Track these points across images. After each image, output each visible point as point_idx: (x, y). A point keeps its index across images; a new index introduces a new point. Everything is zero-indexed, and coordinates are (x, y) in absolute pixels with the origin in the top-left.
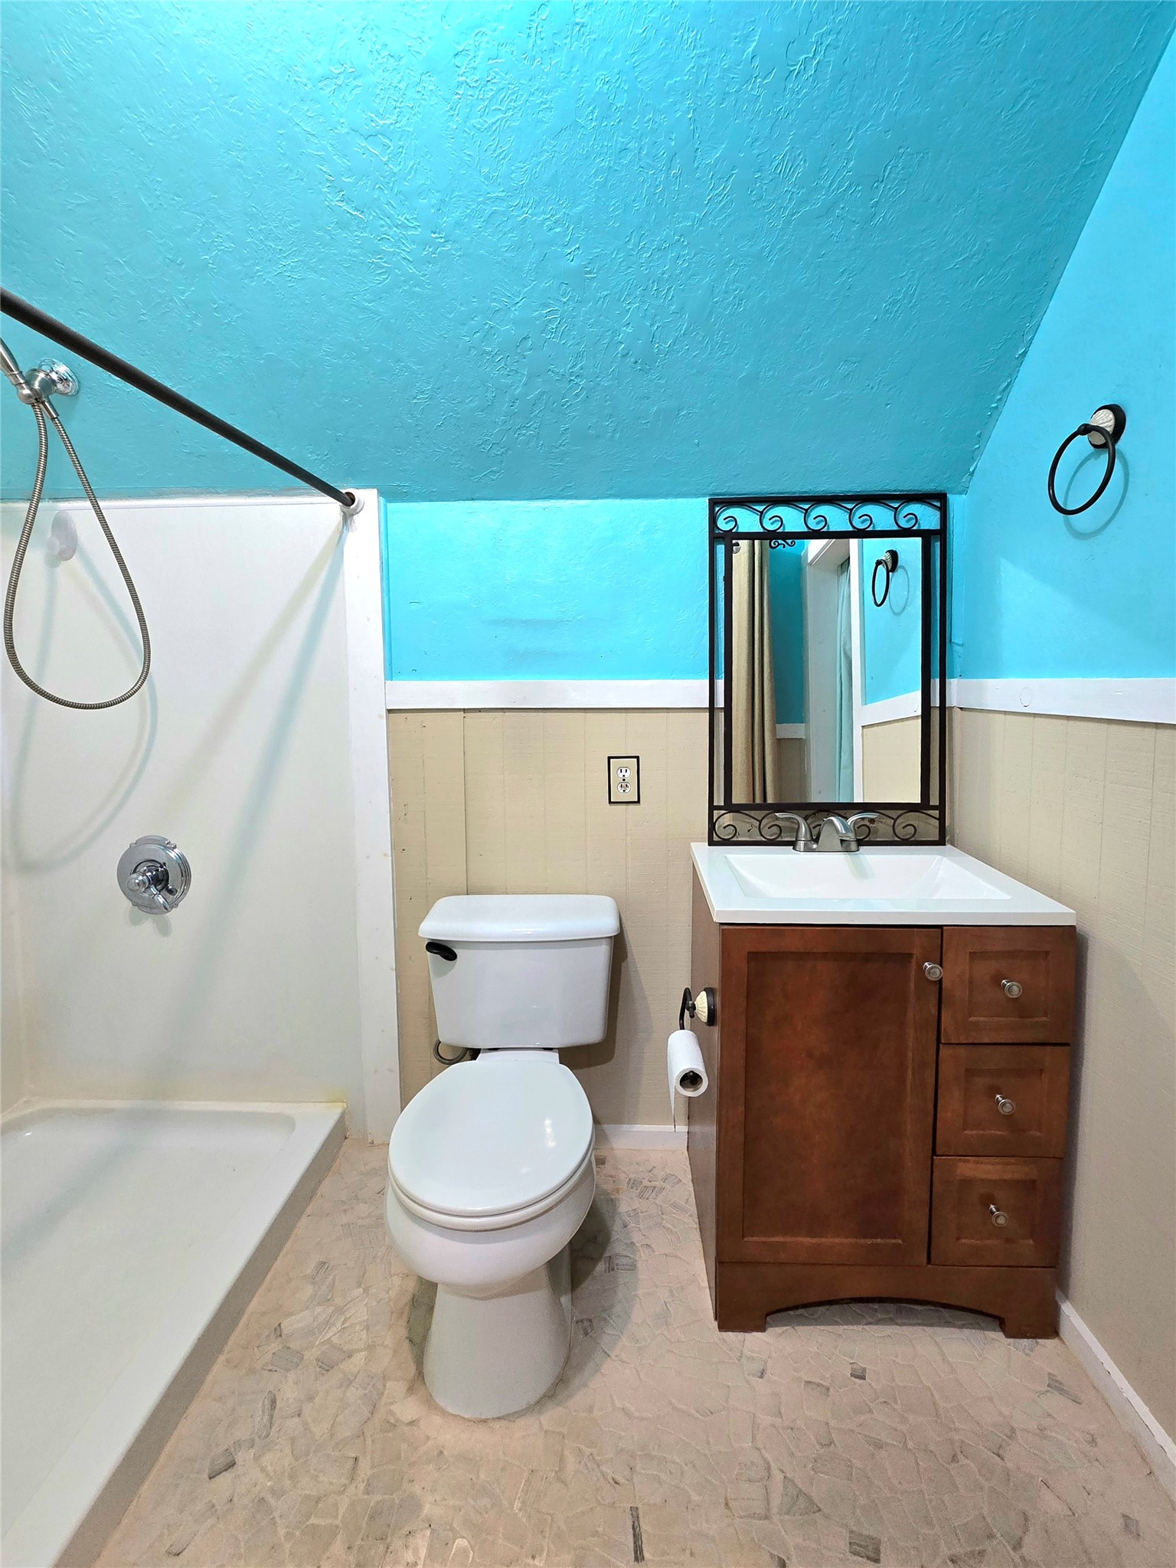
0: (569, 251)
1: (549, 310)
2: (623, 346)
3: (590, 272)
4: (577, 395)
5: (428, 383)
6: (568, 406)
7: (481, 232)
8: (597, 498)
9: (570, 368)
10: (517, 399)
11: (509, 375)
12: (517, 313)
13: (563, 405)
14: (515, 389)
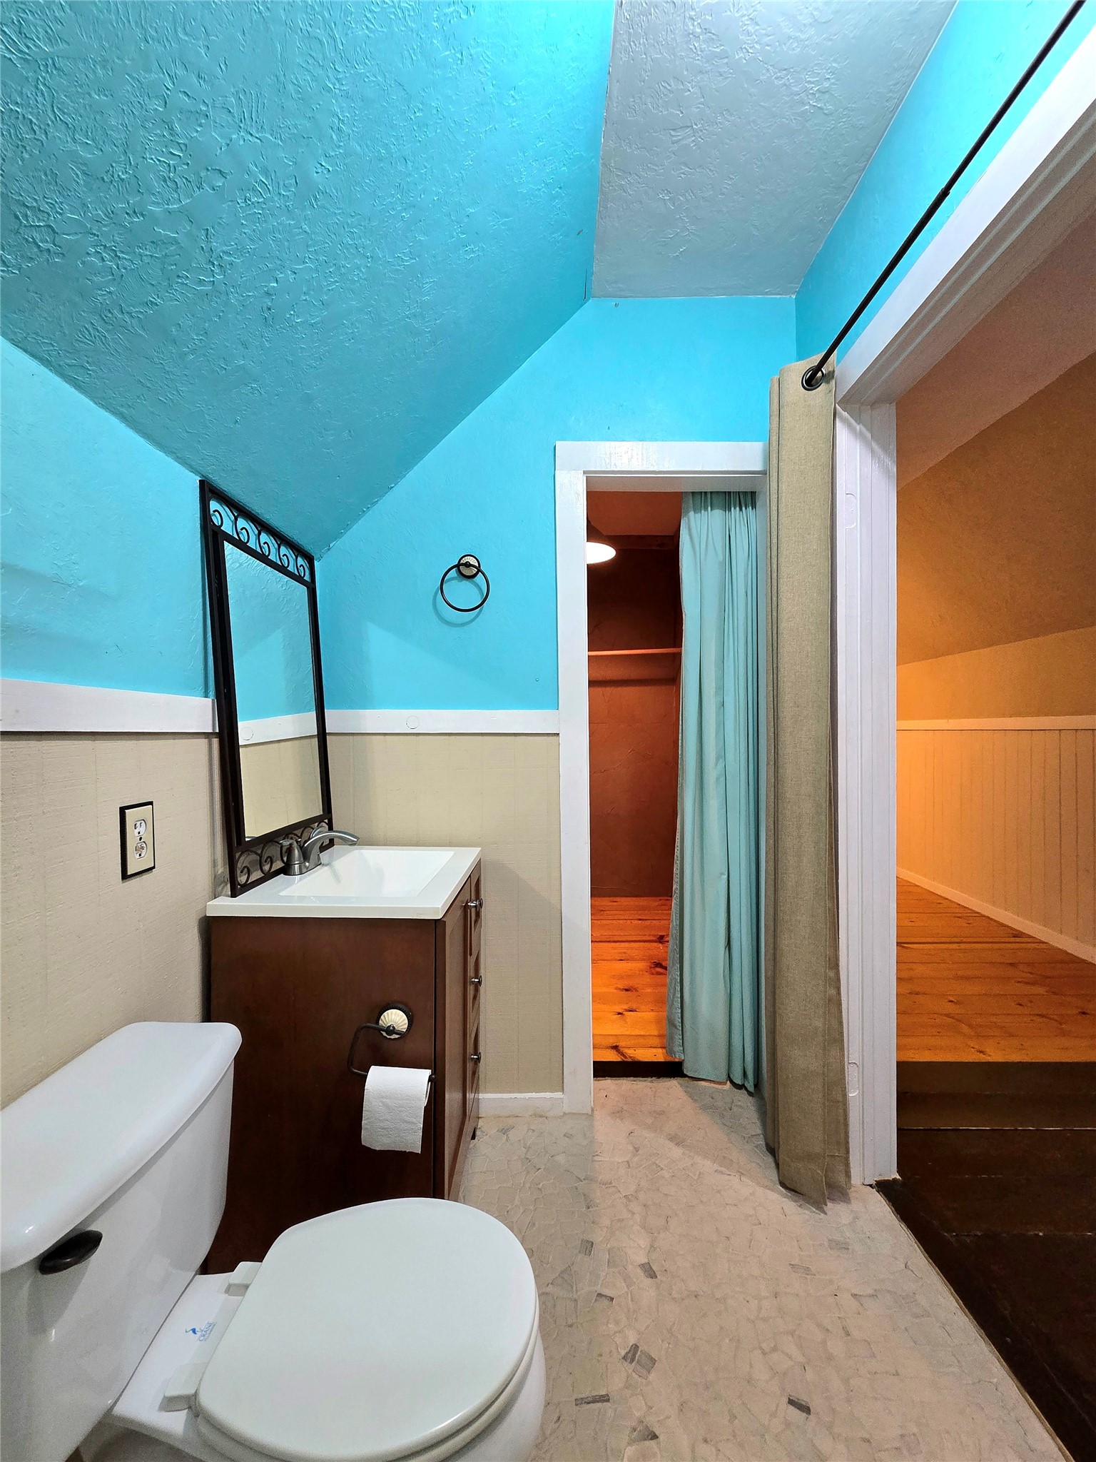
0: (323, 164)
1: (265, 181)
2: (275, 285)
3: (316, 199)
4: (201, 282)
5: (50, 40)
6: (183, 284)
7: (297, 33)
8: (103, 406)
9: (224, 252)
10: (143, 215)
11: (165, 181)
12: (242, 142)
13: (178, 276)
14: (154, 203)
